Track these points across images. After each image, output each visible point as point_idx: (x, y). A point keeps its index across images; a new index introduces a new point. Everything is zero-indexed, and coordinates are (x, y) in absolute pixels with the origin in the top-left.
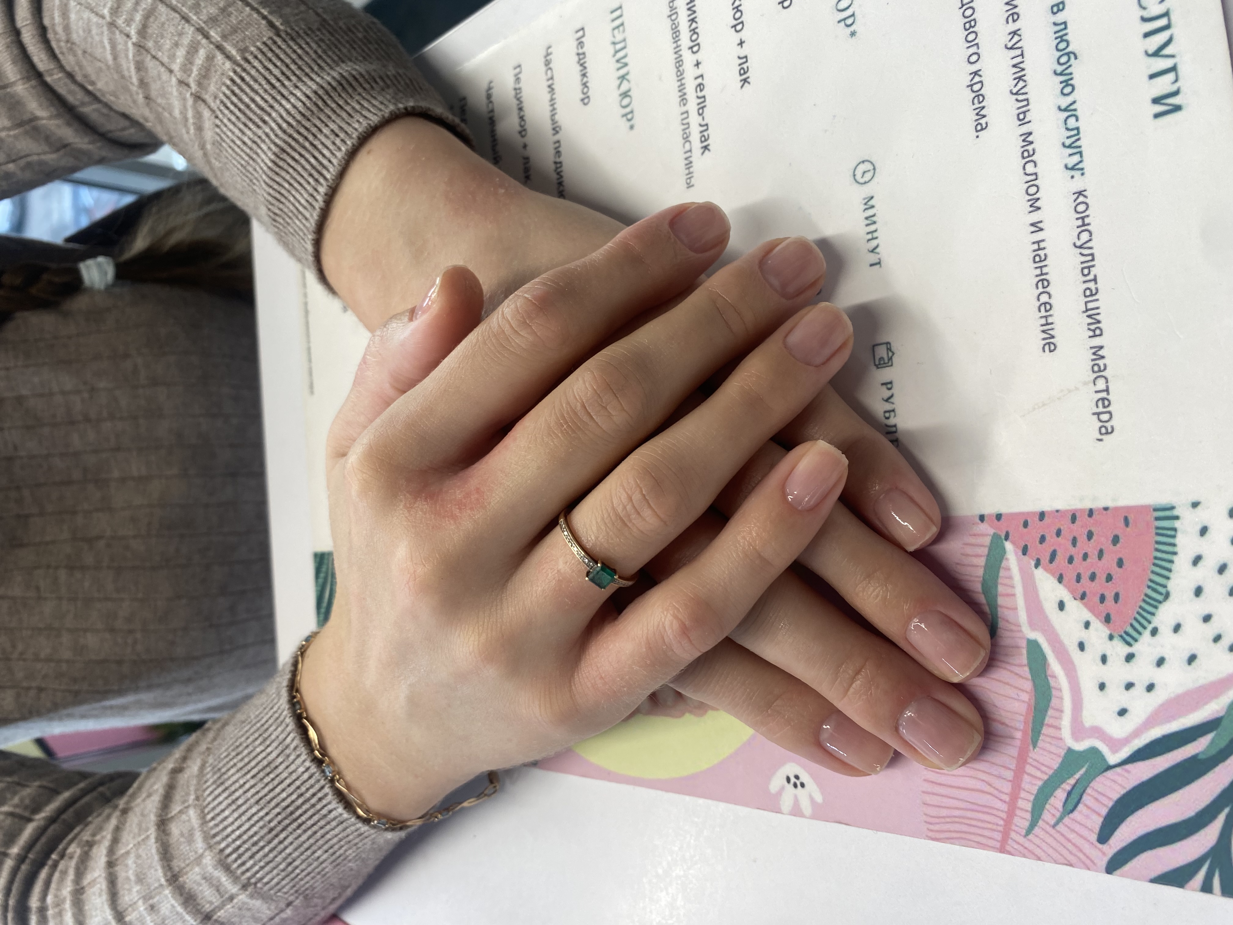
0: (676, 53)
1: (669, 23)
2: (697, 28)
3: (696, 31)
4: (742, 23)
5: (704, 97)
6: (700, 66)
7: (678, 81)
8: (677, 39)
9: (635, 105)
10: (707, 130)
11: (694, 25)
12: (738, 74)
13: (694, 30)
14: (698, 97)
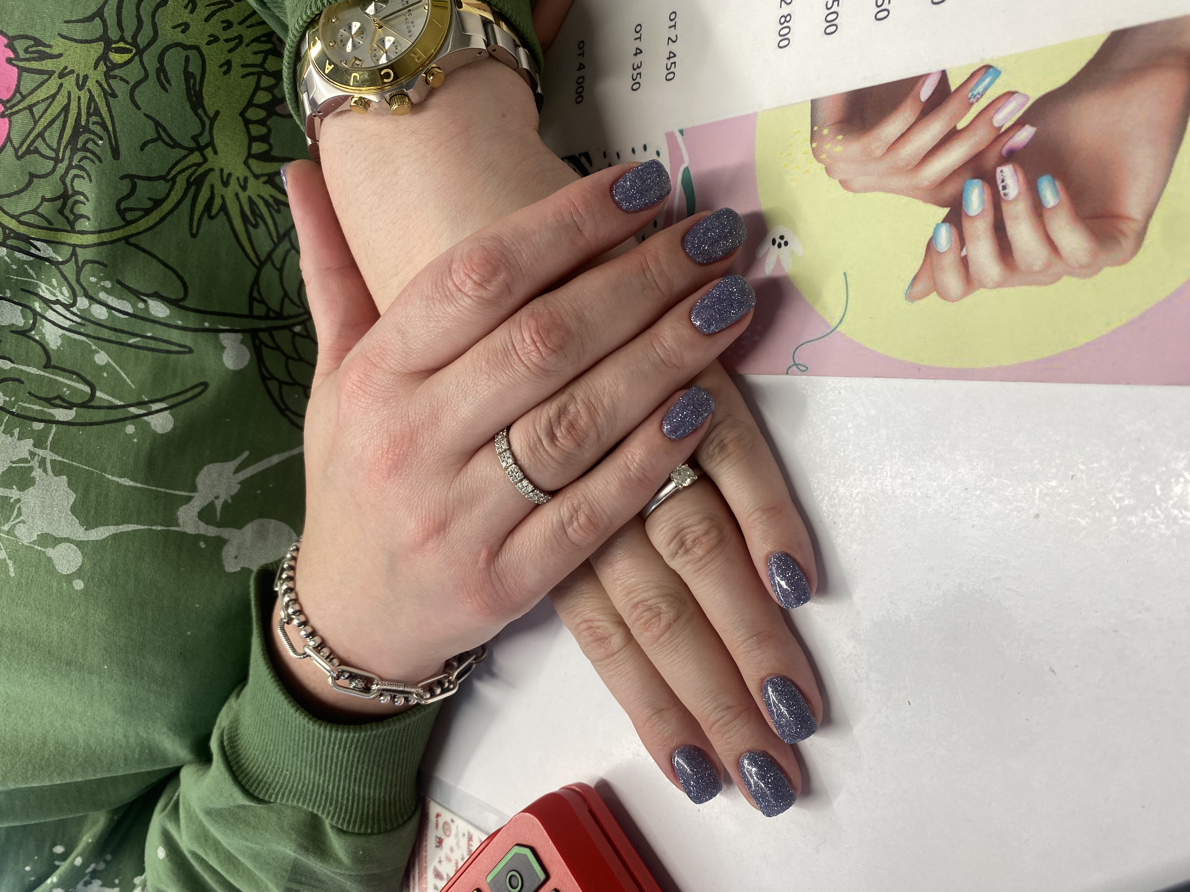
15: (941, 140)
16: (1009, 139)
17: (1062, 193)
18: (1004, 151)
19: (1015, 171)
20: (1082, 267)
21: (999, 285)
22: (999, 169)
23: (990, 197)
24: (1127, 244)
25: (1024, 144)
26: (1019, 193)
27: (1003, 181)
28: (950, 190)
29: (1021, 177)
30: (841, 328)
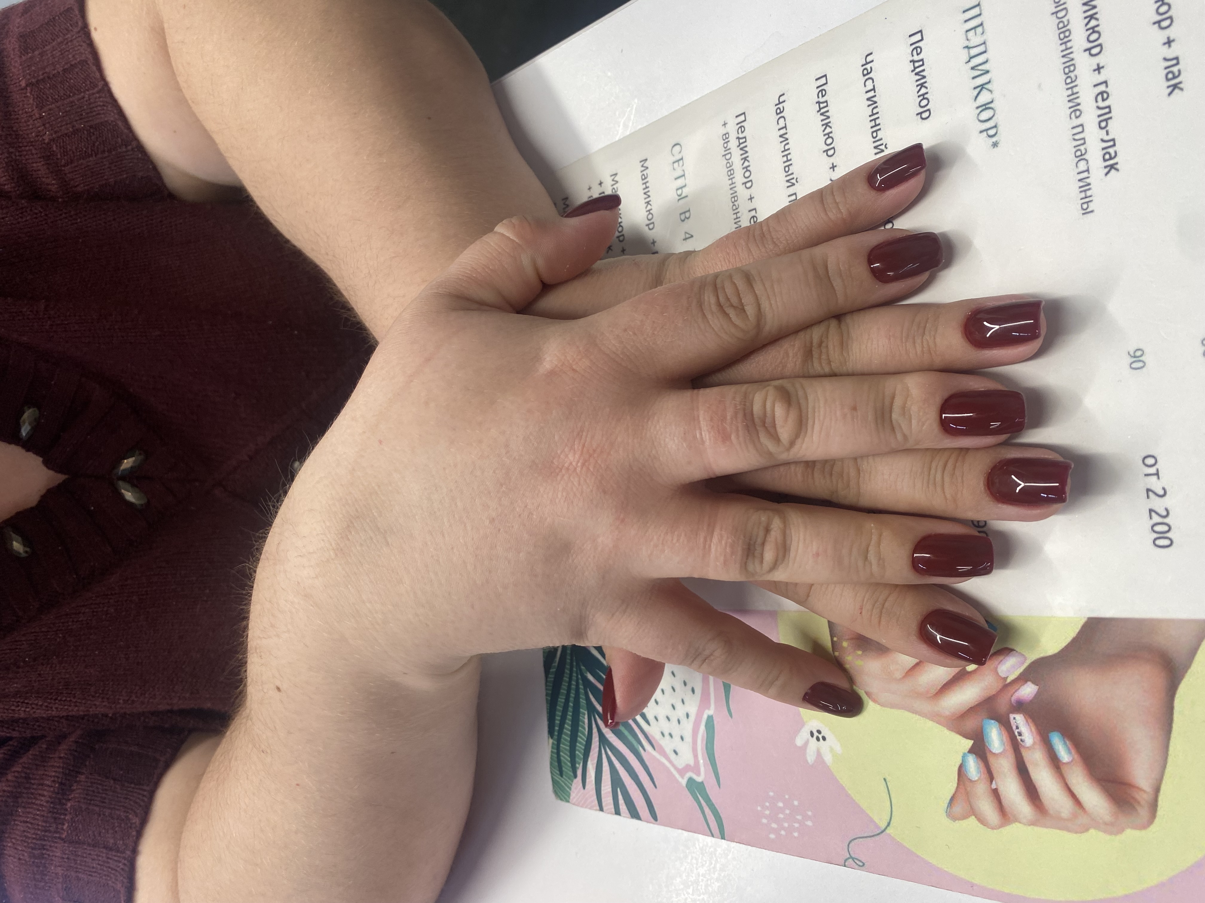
0: (1063, 56)
1: (1054, 20)
2: (1097, 26)
3: (1096, 29)
4: (1171, 18)
5: (1109, 107)
6: (1102, 70)
7: (1067, 89)
8: (1066, 40)
9: (999, 118)
10: (1114, 145)
11: (1093, 23)
12: (1164, 79)
13: (1093, 28)
14: (1099, 108)
15: (954, 677)
16: (1016, 691)
17: (1073, 751)
18: (1014, 699)
19: (1027, 721)
20: (1106, 824)
21: (1033, 823)
22: (1012, 716)
23: (1008, 739)
24: (1143, 812)
25: (1031, 699)
26: (1034, 743)
27: (1017, 728)
28: (970, 724)
29: (1033, 729)
30: (888, 831)
